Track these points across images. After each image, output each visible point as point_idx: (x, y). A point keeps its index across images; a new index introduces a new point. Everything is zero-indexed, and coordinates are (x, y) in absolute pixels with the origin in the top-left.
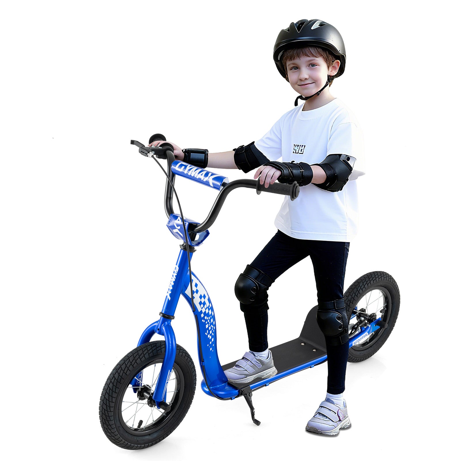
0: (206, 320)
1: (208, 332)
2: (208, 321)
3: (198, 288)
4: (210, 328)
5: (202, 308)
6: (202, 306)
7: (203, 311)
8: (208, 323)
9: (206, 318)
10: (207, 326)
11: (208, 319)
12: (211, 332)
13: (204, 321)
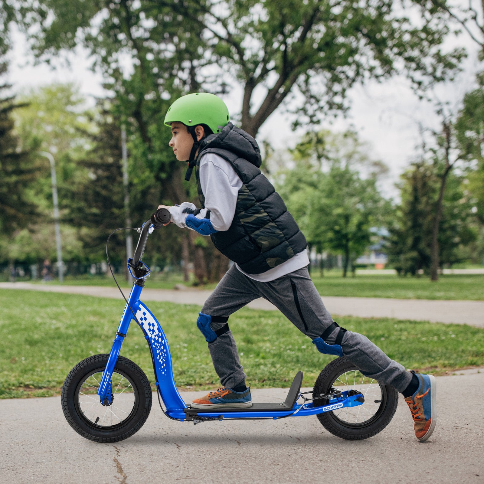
0: (156, 346)
1: (159, 357)
2: (159, 347)
3: (146, 316)
4: (161, 354)
5: (152, 335)
6: (151, 332)
7: (153, 337)
8: (159, 349)
9: (156, 343)
10: (158, 352)
11: (158, 346)
12: (162, 358)
13: (155, 347)
